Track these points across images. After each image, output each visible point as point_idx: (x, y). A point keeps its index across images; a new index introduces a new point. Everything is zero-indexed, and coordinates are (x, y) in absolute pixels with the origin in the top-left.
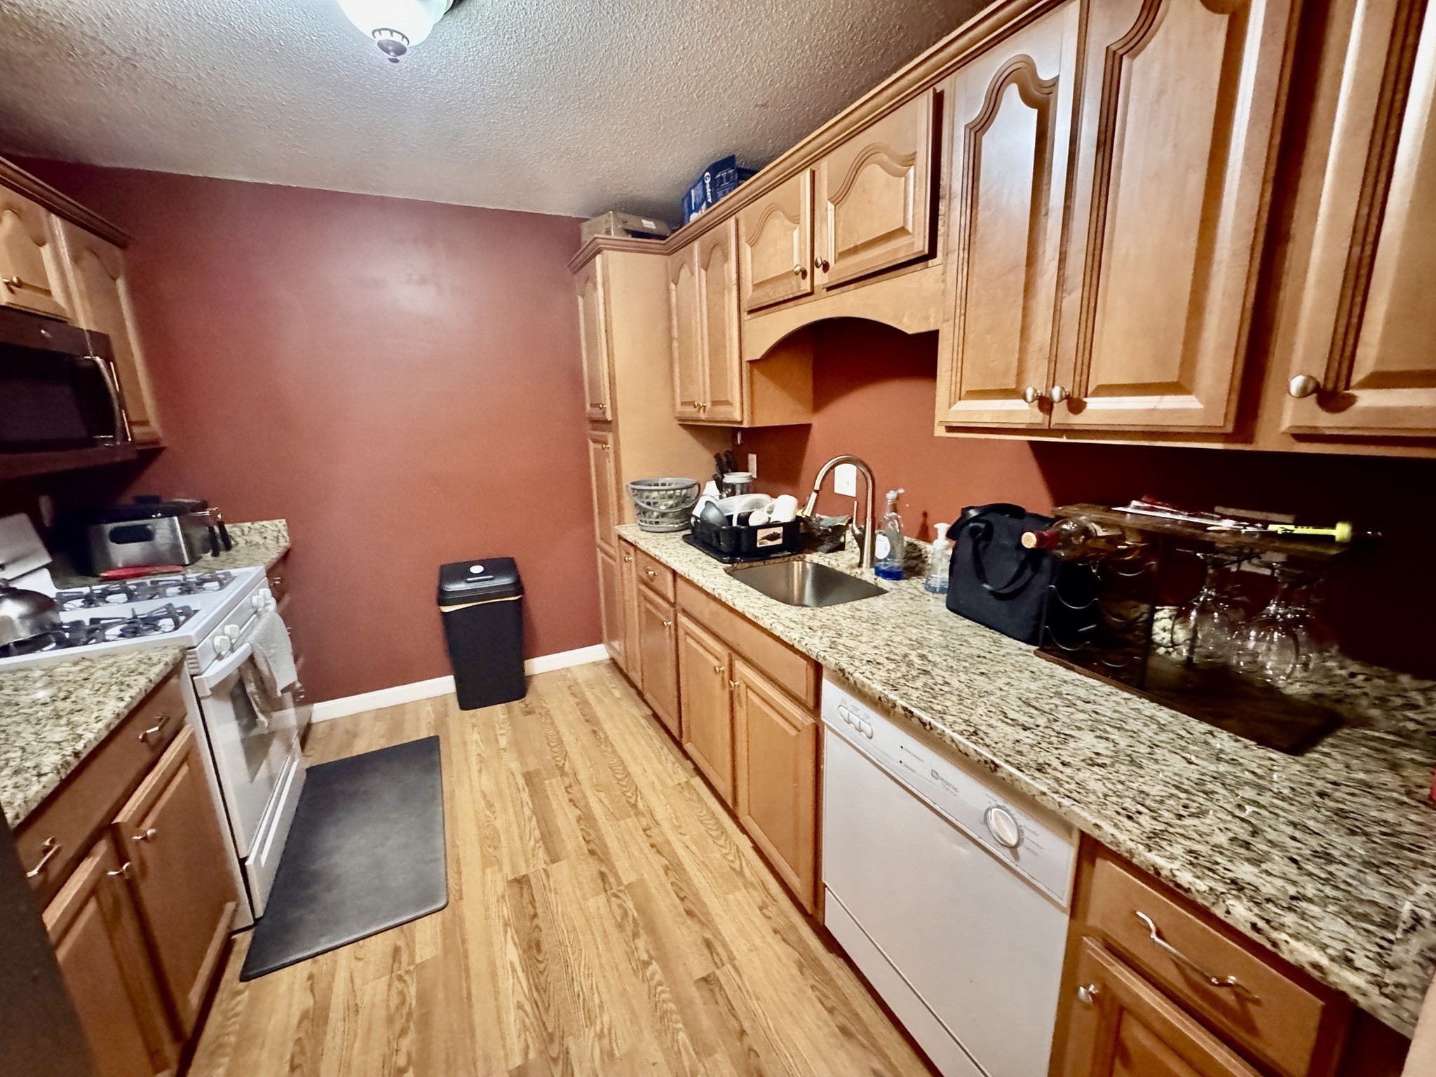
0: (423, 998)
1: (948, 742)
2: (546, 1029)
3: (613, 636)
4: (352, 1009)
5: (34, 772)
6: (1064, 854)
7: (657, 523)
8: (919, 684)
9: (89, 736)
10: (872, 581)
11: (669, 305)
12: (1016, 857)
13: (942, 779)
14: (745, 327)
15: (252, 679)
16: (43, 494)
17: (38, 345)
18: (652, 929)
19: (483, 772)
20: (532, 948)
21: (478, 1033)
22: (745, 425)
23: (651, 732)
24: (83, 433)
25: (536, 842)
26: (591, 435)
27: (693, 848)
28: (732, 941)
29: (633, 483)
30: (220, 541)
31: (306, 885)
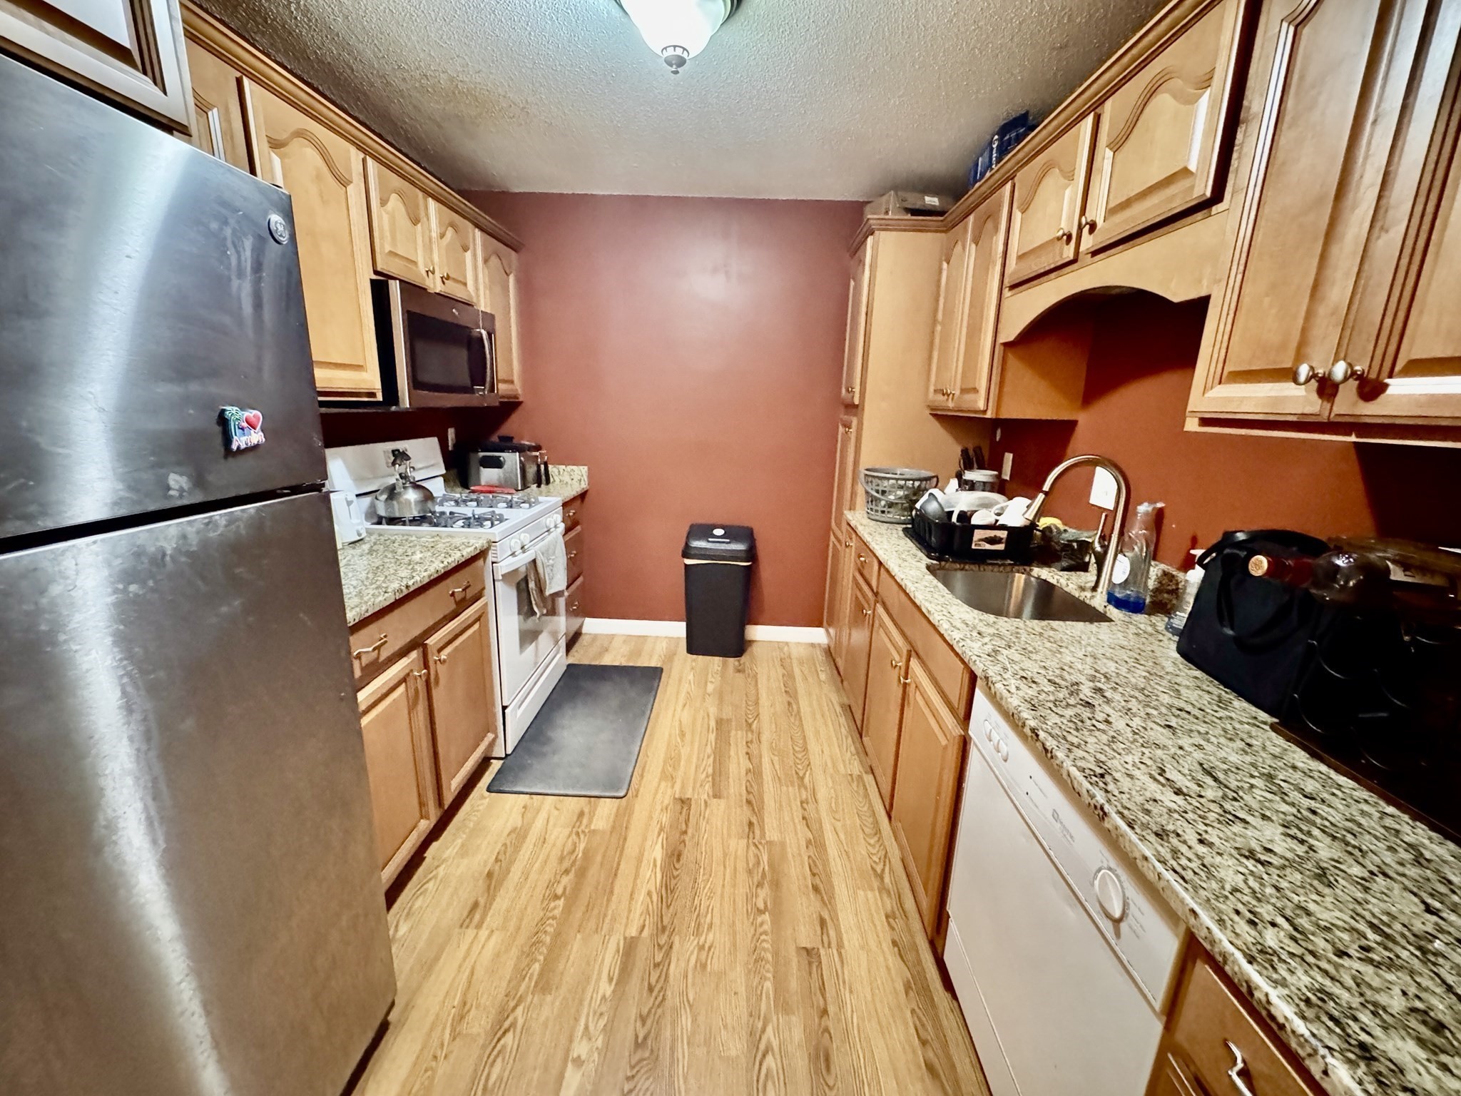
0: (587, 854)
1: (1065, 776)
2: (662, 921)
3: (830, 624)
4: (542, 839)
5: (384, 590)
6: (1168, 947)
7: (883, 512)
8: (1069, 712)
9: (418, 578)
10: (1101, 609)
11: (938, 286)
12: (1118, 934)
13: (1061, 823)
14: (1005, 304)
15: (533, 578)
16: (451, 427)
17: (450, 319)
18: (776, 885)
19: (687, 706)
20: (674, 856)
21: (614, 898)
22: (989, 415)
23: (843, 720)
24: (468, 382)
25: (707, 777)
26: (841, 420)
27: (842, 836)
28: (847, 932)
29: (867, 470)
30: (544, 477)
31: (544, 744)
